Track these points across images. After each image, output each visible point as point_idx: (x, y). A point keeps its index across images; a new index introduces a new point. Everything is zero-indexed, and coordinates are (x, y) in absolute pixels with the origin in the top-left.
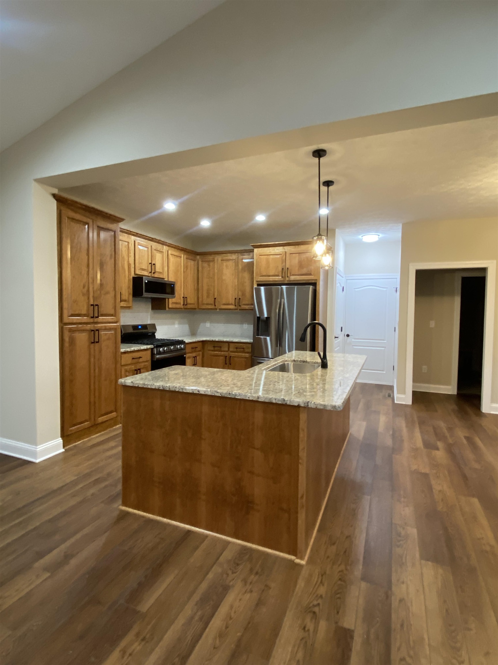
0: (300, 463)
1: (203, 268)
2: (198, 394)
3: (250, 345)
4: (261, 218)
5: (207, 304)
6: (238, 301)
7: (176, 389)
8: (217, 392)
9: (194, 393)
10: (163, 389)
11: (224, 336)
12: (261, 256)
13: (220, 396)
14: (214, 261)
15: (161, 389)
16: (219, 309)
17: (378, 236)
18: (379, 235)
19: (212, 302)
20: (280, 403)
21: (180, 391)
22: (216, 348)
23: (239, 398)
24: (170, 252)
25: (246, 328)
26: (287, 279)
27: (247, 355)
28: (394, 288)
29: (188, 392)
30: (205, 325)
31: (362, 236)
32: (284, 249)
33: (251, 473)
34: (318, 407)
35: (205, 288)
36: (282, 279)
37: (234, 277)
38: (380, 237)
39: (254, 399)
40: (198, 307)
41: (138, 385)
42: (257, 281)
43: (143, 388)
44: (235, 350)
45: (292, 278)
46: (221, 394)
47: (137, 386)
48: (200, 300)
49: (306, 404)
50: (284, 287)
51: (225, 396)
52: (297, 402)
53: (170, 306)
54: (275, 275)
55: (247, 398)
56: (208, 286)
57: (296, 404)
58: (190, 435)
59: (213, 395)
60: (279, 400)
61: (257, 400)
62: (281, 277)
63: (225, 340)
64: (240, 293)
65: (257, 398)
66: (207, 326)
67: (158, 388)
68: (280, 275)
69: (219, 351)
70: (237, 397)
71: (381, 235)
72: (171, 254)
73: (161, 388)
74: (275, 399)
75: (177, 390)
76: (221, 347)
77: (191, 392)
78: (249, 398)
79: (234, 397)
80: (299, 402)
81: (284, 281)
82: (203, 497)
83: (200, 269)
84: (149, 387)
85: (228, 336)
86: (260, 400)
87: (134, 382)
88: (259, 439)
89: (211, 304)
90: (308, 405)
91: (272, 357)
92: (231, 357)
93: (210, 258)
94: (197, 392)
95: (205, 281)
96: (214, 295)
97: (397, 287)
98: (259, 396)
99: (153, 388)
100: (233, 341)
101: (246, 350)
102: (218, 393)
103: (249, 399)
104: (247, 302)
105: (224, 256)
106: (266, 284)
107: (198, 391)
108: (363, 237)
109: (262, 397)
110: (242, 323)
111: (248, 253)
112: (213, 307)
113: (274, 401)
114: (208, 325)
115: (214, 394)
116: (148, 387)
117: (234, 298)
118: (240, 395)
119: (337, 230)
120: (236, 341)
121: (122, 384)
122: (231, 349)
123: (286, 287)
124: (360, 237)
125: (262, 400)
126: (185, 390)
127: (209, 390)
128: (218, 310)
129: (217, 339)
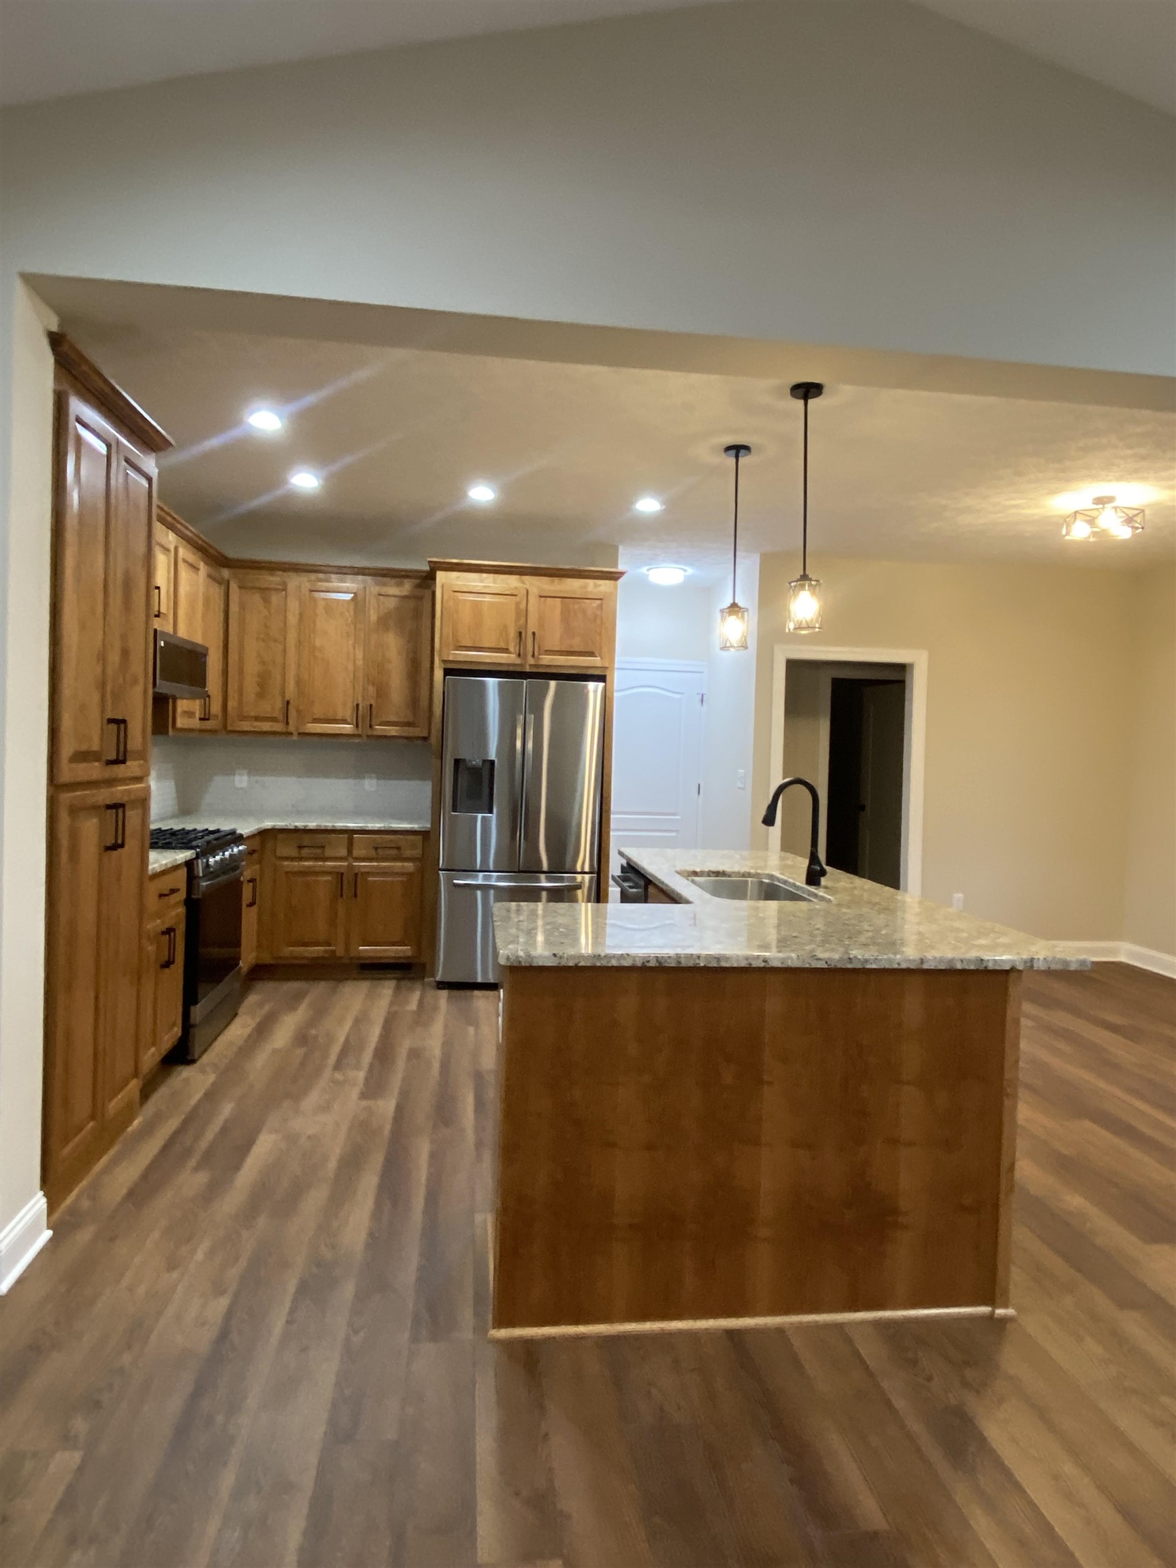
0: (1008, 1095)
1: (243, 606)
2: (764, 968)
3: (420, 838)
4: (482, 494)
5: (257, 719)
6: (365, 715)
7: (698, 962)
8: (816, 957)
9: (754, 966)
10: (657, 965)
11: (299, 813)
12: (455, 593)
13: (826, 966)
14: (285, 590)
15: (651, 965)
16: (299, 734)
17: (683, 572)
18: (685, 571)
19: (277, 713)
20: (972, 967)
21: (710, 965)
22: (305, 852)
23: (874, 966)
24: (181, 552)
25: (373, 789)
26: (531, 661)
27: (410, 866)
28: (698, 694)
29: (735, 965)
30: (234, 782)
31: (648, 570)
32: (523, 582)
33: (893, 1142)
34: (1051, 968)
35: (252, 668)
36: (518, 661)
37: (351, 642)
38: (687, 573)
39: (912, 967)
40: (225, 727)
41: (576, 961)
42: (444, 662)
43: (593, 968)
44: (372, 853)
45: (546, 659)
46: (826, 962)
47: (571, 964)
48: (232, 704)
49: (1028, 964)
50: (492, 682)
51: (839, 966)
52: (1010, 961)
53: (179, 724)
54: (499, 649)
55: (896, 966)
56: (264, 663)
57: (1007, 967)
58: (728, 1078)
59: (807, 966)
60: (969, 961)
61: (920, 967)
62: (513, 655)
63: (340, 825)
64: (371, 690)
65: (919, 961)
66: (238, 785)
67: (643, 963)
68: (512, 649)
69: (316, 859)
70: (868, 966)
71: (690, 571)
72: (183, 559)
73: (653, 964)
74: (962, 961)
75: (702, 965)
76: (323, 847)
77: (743, 964)
78: (899, 964)
79: (860, 967)
80: (1015, 961)
81: (521, 665)
82: (764, 1232)
83: (234, 608)
84: (614, 963)
85: (309, 813)
86: (925, 966)
87: (561, 954)
88: (912, 1057)
89: (274, 719)
90: (1032, 966)
91: (494, 867)
92: (356, 875)
93: (274, 579)
94: (762, 965)
95: (252, 649)
96: (283, 693)
97: (704, 692)
98: (923, 958)
99: (626, 964)
100: (367, 829)
101: (408, 853)
102: (821, 962)
103: (900, 967)
104: (393, 718)
105: (321, 580)
106: (459, 670)
107: (764, 961)
108: (650, 571)
109: (930, 960)
110: (359, 774)
111: (396, 580)
112: (278, 727)
113: (959, 966)
114: (241, 780)
115: (810, 964)
116: (610, 965)
117: (350, 705)
118: (876, 959)
119: (621, 548)
120: (376, 829)
121: (520, 962)
122: (356, 853)
123: (500, 683)
124: (644, 570)
125: (931, 966)
126: (726, 962)
127: (794, 955)
128: (295, 738)
129: (312, 825)
